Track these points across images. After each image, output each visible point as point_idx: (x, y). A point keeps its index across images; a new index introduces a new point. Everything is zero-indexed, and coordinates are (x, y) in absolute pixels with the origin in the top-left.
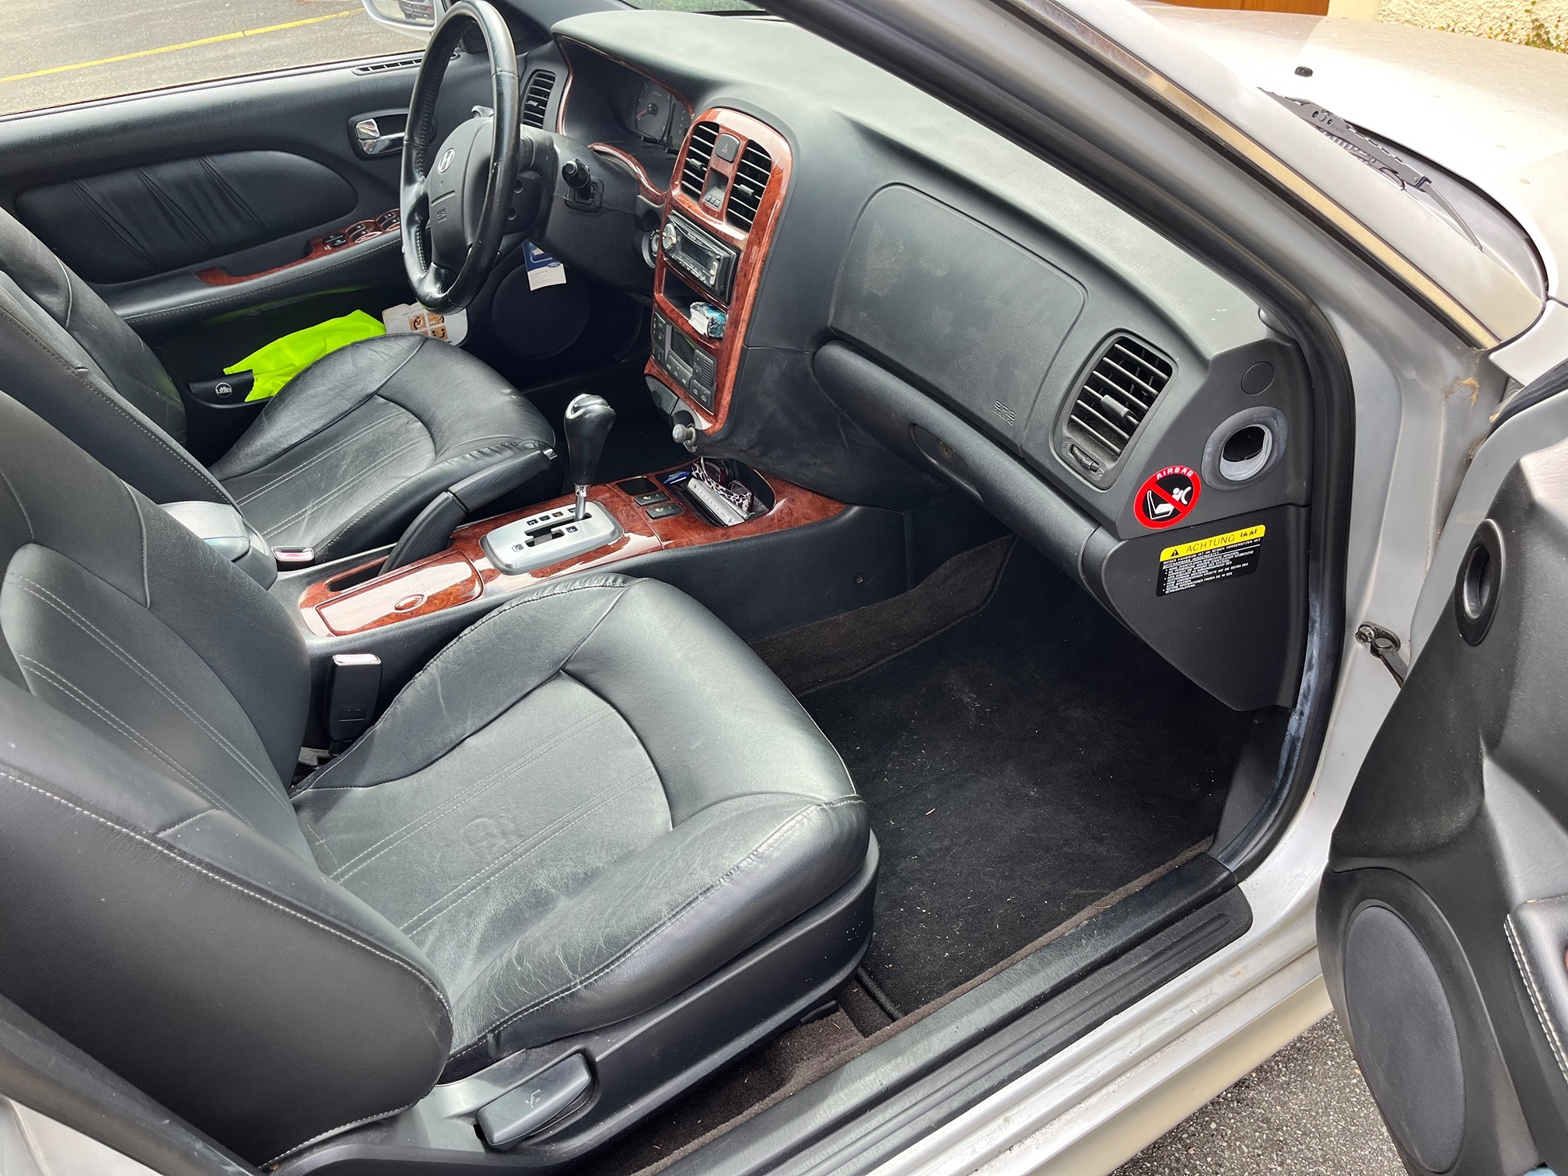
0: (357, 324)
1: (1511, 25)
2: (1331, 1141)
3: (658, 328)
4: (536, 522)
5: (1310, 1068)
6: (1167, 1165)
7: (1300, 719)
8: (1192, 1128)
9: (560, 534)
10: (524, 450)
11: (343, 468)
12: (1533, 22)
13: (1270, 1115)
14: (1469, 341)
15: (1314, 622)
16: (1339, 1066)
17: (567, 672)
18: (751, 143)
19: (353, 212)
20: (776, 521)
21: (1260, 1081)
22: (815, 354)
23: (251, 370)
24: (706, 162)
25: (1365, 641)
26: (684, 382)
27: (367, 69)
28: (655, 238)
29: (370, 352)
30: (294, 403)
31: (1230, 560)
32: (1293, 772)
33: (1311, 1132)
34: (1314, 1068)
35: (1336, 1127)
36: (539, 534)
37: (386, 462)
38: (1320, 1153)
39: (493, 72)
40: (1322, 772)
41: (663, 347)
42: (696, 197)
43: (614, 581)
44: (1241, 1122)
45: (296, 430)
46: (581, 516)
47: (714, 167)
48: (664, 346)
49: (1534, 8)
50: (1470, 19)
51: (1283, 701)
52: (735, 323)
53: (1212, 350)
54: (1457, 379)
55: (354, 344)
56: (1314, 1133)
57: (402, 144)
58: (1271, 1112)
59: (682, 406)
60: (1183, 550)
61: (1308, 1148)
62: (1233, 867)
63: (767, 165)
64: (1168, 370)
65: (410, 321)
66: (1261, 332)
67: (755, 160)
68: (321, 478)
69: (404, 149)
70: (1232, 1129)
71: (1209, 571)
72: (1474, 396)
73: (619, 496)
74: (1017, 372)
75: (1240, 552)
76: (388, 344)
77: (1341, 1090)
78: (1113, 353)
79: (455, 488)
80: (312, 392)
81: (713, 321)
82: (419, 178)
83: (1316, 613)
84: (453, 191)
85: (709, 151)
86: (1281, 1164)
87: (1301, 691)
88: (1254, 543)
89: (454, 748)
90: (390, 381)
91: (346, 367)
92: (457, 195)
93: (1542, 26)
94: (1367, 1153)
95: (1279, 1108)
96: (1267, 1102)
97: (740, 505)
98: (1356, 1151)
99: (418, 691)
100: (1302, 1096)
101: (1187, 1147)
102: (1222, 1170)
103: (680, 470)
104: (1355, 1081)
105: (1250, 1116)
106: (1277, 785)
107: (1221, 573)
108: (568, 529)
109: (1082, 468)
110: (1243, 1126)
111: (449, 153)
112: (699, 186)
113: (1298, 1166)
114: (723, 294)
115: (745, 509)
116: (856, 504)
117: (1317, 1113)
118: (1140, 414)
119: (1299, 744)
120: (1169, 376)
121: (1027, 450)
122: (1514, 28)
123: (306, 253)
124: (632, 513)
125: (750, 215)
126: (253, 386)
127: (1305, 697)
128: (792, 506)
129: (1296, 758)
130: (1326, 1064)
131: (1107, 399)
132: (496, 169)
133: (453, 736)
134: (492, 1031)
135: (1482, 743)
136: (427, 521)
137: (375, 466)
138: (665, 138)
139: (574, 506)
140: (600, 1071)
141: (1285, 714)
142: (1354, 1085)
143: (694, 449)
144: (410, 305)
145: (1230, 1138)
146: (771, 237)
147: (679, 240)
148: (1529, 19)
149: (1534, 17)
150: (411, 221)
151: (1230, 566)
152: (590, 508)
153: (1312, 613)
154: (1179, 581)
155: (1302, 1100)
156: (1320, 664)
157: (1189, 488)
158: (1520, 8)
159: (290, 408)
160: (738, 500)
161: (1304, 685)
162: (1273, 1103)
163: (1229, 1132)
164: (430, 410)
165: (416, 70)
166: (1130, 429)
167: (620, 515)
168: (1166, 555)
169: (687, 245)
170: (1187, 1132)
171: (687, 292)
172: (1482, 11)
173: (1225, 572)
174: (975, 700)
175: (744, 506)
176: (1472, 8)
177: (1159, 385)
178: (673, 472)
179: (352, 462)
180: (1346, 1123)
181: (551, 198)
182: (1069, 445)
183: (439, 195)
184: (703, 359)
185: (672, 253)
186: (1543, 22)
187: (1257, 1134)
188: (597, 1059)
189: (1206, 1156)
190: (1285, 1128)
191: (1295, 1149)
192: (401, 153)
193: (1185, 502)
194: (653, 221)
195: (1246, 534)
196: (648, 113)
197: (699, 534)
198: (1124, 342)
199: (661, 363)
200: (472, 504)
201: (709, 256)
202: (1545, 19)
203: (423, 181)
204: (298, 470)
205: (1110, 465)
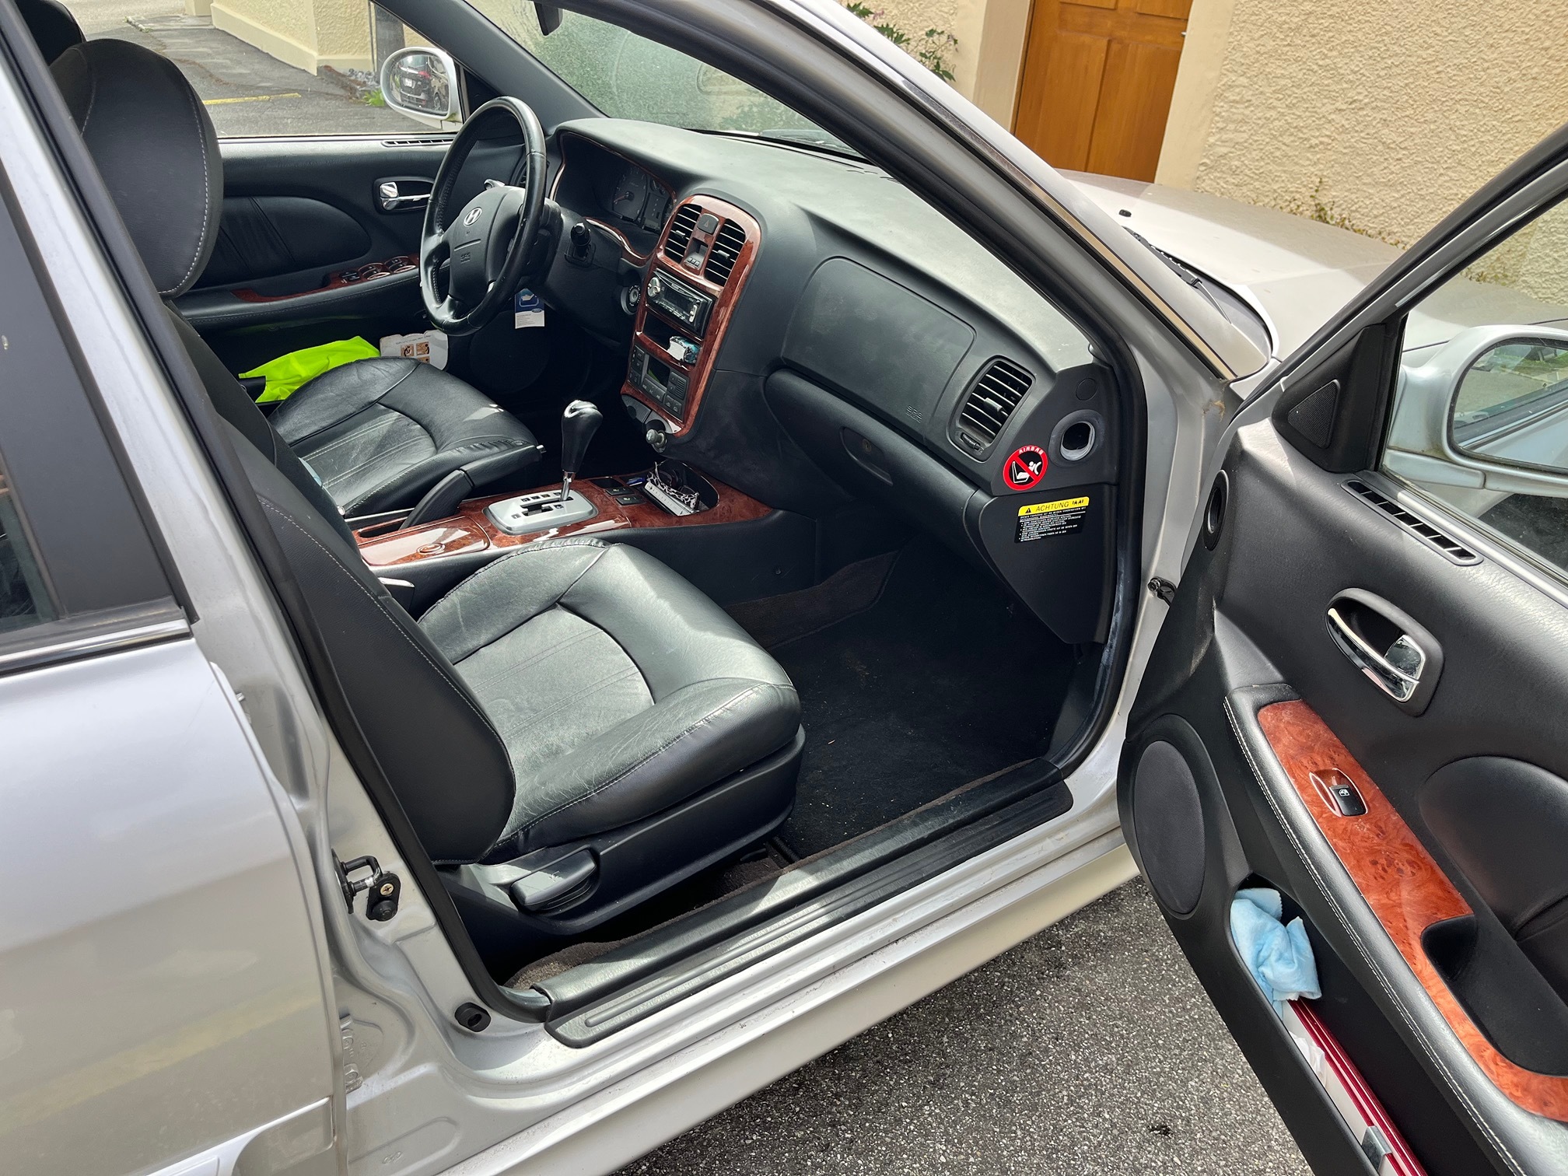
0: (358, 347)
1: (1298, 206)
2: (1126, 1005)
3: (637, 358)
4: (529, 500)
5: (1112, 956)
6: (1003, 1018)
7: (1110, 651)
8: (1022, 994)
9: (549, 509)
10: (515, 447)
11: (354, 456)
12: (1316, 205)
13: (1081, 987)
14: (1218, 375)
15: (1121, 573)
16: (1134, 956)
17: (562, 604)
18: (729, 221)
19: (366, 255)
20: (718, 515)
21: (1074, 964)
22: (767, 378)
23: (264, 377)
24: (688, 234)
25: (1154, 589)
26: (658, 397)
27: (393, 143)
28: (633, 292)
29: (373, 368)
30: (306, 404)
31: (1065, 521)
32: (1104, 694)
33: (1112, 998)
34: (1115, 956)
35: (1130, 996)
36: (533, 509)
37: (393, 452)
38: (1117, 1012)
39: (528, 152)
40: (1125, 693)
41: (640, 371)
42: (679, 260)
43: (597, 543)
44: (1059, 991)
45: (306, 425)
46: (565, 499)
47: (696, 237)
48: (642, 371)
49: (1317, 195)
50: (1267, 200)
51: (1099, 638)
52: (708, 352)
53: (1058, 367)
54: (1211, 401)
55: (358, 362)
56: (1114, 999)
57: (427, 204)
58: (1082, 985)
59: (655, 416)
60: (1034, 509)
61: (1109, 1008)
62: (1060, 766)
63: (742, 237)
64: (1029, 382)
65: (402, 349)
66: (1089, 359)
67: (731, 233)
68: (334, 463)
69: (428, 206)
70: (1052, 995)
71: (1051, 527)
72: (1222, 414)
73: (592, 488)
74: (925, 386)
75: (1072, 516)
76: (388, 363)
77: (1135, 971)
78: (993, 371)
79: (465, 468)
80: (321, 396)
81: (689, 350)
82: (438, 231)
83: (1122, 568)
84: (479, 240)
85: (692, 225)
86: (1089, 1019)
87: (1111, 630)
88: (1081, 510)
89: (471, 655)
90: (390, 393)
91: (352, 378)
92: (482, 243)
93: (1323, 209)
94: (1153, 1013)
95: (1088, 982)
96: (1079, 978)
97: (688, 504)
98: (1145, 1012)
99: (440, 612)
100: (1105, 975)
101: (1018, 1007)
102: (1044, 1022)
103: (637, 476)
104: (1145, 966)
105: (1066, 987)
106: (1093, 705)
107: (1059, 531)
108: (556, 506)
109: (969, 449)
110: (1061, 993)
111: (476, 211)
112: (682, 251)
113: (1101, 1020)
114: (699, 330)
115: (692, 506)
116: (781, 509)
117: (1117, 986)
118: (1009, 409)
119: (1109, 671)
120: (1030, 385)
121: (931, 439)
122: (1301, 209)
123: (325, 284)
124: (605, 499)
125: (726, 273)
126: (264, 389)
127: (1114, 633)
128: (731, 505)
129: (1107, 682)
130: (1124, 954)
131: (988, 400)
132: (524, 223)
133: (471, 645)
134: (523, 829)
135: (1214, 601)
136: (442, 491)
137: (382, 456)
138: (639, 219)
139: (560, 491)
140: (602, 864)
141: (1099, 648)
142: (1145, 968)
143: (661, 450)
144: (403, 335)
145: (1050, 1001)
146: (742, 290)
147: (663, 290)
148: (1313, 203)
149: (1317, 202)
150: (428, 263)
151: (1064, 525)
152: (572, 494)
153: (1119, 569)
154: (1030, 534)
155: (1105, 977)
156: (1124, 606)
157: (1040, 463)
158: (1307, 194)
159: (303, 408)
160: (687, 500)
161: (1113, 624)
162: (1084, 978)
163: (1050, 997)
164: (428, 416)
165: (446, 147)
166: (1003, 420)
167: (595, 501)
168: (1022, 511)
169: (669, 293)
170: (1019, 997)
171: (664, 328)
172: (1277, 194)
173: (1061, 530)
174: (865, 670)
175: (691, 504)
176: (1269, 191)
177: (1023, 391)
178: (633, 477)
179: (361, 451)
180: (1138, 993)
181: (555, 253)
182: (960, 433)
183: (464, 242)
184: (678, 378)
185: (656, 299)
186: (1324, 206)
187: (1071, 999)
188: (601, 853)
189: (1032, 1012)
190: (1092, 995)
191: (1099, 1009)
192: (425, 210)
193: (1037, 473)
194: (637, 279)
195: (1076, 503)
196: (625, 198)
197: (659, 519)
198: (1000, 364)
199: (637, 384)
200: (478, 482)
201: (690, 301)
202: (1326, 204)
203: (441, 233)
204: (312, 456)
205: (988, 445)
